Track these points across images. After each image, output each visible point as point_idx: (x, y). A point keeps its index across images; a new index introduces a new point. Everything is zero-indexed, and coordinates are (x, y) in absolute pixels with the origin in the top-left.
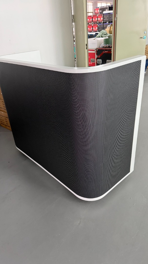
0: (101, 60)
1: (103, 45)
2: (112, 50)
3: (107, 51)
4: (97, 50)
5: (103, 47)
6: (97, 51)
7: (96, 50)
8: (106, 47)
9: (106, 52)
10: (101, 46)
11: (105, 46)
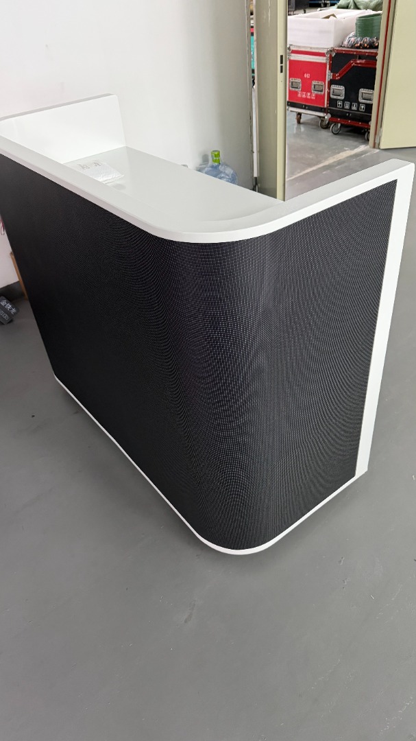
0: (342, 88)
1: (353, 39)
2: (379, 58)
3: (364, 61)
4: (333, 56)
5: (353, 46)
6: (331, 58)
7: (331, 55)
8: (361, 44)
9: (358, 62)
10: (346, 43)
11: (357, 43)
